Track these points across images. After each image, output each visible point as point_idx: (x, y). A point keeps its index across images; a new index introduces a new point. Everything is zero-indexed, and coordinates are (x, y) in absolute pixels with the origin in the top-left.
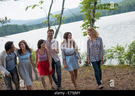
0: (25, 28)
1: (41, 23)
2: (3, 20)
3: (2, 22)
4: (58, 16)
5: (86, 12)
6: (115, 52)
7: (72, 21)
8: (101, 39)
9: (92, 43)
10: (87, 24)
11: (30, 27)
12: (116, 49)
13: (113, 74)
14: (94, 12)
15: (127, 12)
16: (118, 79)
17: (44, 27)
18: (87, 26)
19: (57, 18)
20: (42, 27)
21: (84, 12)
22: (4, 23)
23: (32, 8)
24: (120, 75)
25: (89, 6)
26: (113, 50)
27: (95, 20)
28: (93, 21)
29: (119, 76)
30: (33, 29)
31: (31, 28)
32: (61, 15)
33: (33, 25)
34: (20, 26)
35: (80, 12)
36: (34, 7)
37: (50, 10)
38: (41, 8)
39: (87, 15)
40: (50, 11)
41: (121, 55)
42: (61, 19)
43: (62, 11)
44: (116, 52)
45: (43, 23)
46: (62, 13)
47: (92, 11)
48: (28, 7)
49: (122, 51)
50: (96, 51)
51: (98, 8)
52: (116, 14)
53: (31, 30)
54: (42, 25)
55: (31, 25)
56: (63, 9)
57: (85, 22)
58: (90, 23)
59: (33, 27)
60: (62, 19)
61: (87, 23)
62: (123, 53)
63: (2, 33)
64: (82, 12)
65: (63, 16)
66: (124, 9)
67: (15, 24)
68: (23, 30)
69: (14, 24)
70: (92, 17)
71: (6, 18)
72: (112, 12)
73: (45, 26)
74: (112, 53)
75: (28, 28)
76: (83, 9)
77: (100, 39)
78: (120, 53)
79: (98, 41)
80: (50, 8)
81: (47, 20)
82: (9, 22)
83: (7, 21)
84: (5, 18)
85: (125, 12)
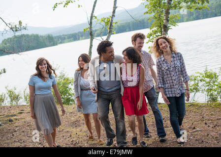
0: (51, 41)
1: (76, 31)
2: (16, 26)
3: (14, 30)
4: (106, 21)
5: (153, 14)
6: (201, 80)
7: (127, 30)
8: (181, 56)
9: (165, 65)
10: (155, 34)
11: (60, 39)
12: (203, 76)
13: (199, 117)
14: (167, 13)
15: (219, 16)
16: (209, 126)
17: (82, 39)
18: (155, 36)
19: (106, 23)
20: (79, 39)
21: (150, 13)
22: (16, 30)
23: (64, 6)
24: (212, 120)
25: (160, 3)
26: (198, 77)
27: (170, 26)
28: (166, 28)
29: (210, 121)
30: (64, 43)
31: (60, 41)
32: (112, 18)
33: (63, 35)
34: (42, 37)
35: (145, 14)
36: (66, 4)
37: (94, 9)
38: (79, 6)
39: (156, 18)
40: (93, 12)
41: (212, 86)
42: (111, 25)
43: (114, 12)
44: (204, 80)
45: (80, 32)
46: (113, 16)
47: (164, 12)
48: (58, 5)
49: (214, 79)
50: (174, 78)
51: (175, 7)
52: (200, 19)
53: (61, 43)
54: (79, 35)
55: (61, 35)
56: (115, 8)
57: (153, 29)
58: (161, 32)
59: (65, 38)
60: (114, 24)
61: (155, 32)
62: (214, 82)
63: (13, 47)
64: (147, 13)
65: (115, 20)
66: (214, 11)
67: (35, 33)
68: (47, 43)
69: (33, 34)
70: (164, 21)
71: (20, 23)
72: (194, 16)
73: (83, 37)
74: (197, 82)
75: (55, 40)
76: (148, 8)
77: (179, 55)
78: (209, 83)
79: (175, 59)
80: (94, 6)
81: (89, 26)
82: (25, 29)
83: (22, 27)
84: (18, 23)
85: (216, 15)
